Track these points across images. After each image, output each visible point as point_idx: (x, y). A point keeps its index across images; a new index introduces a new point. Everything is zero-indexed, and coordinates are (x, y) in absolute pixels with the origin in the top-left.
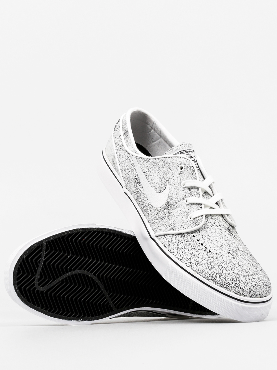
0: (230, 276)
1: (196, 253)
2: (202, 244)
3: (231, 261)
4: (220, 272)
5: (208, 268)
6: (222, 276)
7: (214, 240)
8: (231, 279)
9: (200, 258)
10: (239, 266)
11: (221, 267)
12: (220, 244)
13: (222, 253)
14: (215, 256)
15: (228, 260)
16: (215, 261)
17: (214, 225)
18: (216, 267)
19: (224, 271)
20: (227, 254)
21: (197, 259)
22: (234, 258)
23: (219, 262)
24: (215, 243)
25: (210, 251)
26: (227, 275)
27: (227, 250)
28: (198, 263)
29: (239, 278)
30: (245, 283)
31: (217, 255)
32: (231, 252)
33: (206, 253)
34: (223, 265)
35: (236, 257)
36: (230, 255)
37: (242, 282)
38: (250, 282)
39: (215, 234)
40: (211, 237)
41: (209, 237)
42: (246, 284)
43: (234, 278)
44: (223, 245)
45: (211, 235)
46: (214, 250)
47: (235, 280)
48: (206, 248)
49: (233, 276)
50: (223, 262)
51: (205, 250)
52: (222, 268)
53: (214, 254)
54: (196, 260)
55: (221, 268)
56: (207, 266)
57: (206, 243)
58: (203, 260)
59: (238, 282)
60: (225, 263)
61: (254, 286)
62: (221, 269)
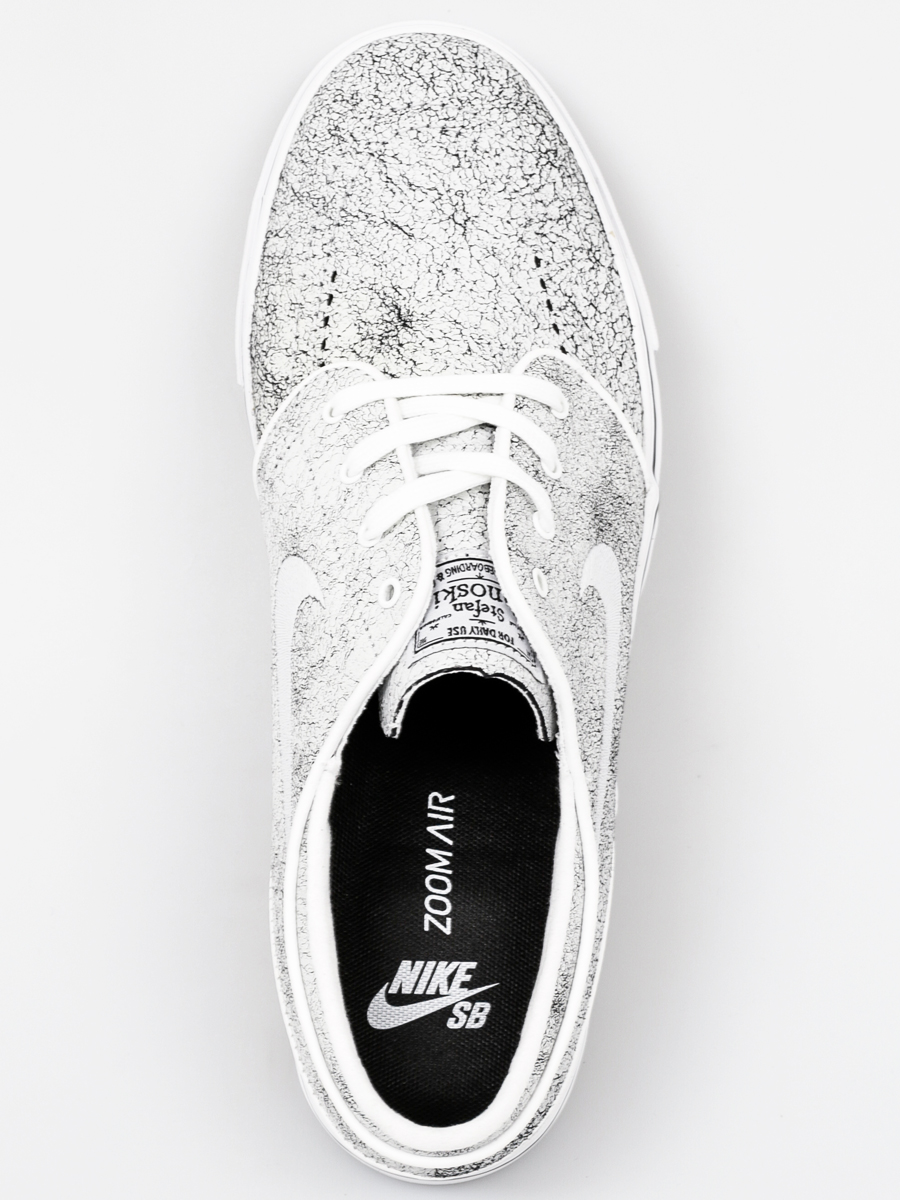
0: (523, 128)
1: (579, 291)
2: (550, 306)
3: (482, 187)
4: (549, 166)
5: (573, 210)
6: (549, 147)
7: (504, 290)
8: (525, 116)
9: (579, 265)
10: (461, 155)
11: (535, 181)
12: (491, 264)
13: (500, 228)
14: (529, 235)
15: (491, 193)
16: (541, 217)
17: (474, 347)
18: (547, 193)
19: (531, 159)
20: (483, 216)
21: (587, 269)
22: (461, 194)
23: (529, 204)
24: (507, 279)
25: (538, 261)
26: (532, 140)
27: (476, 232)
28: (591, 255)
29: (496, 103)
30: (483, 78)
31: (521, 230)
32: (460, 218)
33: (553, 266)
34: (524, 183)
35: (452, 193)
36: (473, 208)
37: (493, 83)
38: (459, 74)
39: (490, 310)
40: (509, 307)
41: (518, 310)
42: (484, 73)
43: (511, 115)
44: (478, 255)
45: (505, 315)
46: (522, 259)
47: (517, 105)
48: (543, 283)
49: (514, 124)
50: (514, 195)
51: (550, 279)
52: (531, 176)
53: (530, 243)
54: (593, 271)
55: (536, 177)
56: (574, 219)
57: (534, 302)
58: (573, 249)
59: (509, 93)
60: (510, 189)
61: (449, 56)
62: (537, 171)
